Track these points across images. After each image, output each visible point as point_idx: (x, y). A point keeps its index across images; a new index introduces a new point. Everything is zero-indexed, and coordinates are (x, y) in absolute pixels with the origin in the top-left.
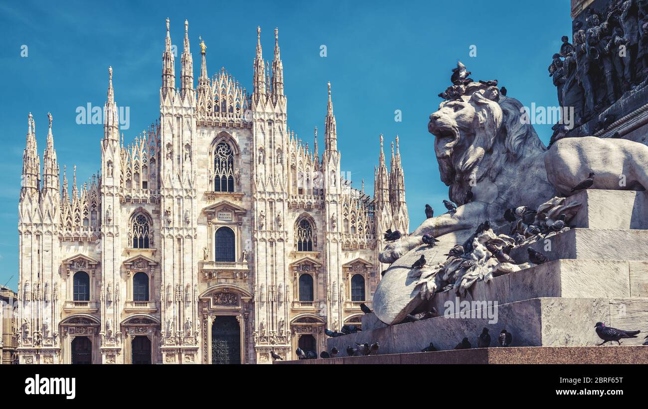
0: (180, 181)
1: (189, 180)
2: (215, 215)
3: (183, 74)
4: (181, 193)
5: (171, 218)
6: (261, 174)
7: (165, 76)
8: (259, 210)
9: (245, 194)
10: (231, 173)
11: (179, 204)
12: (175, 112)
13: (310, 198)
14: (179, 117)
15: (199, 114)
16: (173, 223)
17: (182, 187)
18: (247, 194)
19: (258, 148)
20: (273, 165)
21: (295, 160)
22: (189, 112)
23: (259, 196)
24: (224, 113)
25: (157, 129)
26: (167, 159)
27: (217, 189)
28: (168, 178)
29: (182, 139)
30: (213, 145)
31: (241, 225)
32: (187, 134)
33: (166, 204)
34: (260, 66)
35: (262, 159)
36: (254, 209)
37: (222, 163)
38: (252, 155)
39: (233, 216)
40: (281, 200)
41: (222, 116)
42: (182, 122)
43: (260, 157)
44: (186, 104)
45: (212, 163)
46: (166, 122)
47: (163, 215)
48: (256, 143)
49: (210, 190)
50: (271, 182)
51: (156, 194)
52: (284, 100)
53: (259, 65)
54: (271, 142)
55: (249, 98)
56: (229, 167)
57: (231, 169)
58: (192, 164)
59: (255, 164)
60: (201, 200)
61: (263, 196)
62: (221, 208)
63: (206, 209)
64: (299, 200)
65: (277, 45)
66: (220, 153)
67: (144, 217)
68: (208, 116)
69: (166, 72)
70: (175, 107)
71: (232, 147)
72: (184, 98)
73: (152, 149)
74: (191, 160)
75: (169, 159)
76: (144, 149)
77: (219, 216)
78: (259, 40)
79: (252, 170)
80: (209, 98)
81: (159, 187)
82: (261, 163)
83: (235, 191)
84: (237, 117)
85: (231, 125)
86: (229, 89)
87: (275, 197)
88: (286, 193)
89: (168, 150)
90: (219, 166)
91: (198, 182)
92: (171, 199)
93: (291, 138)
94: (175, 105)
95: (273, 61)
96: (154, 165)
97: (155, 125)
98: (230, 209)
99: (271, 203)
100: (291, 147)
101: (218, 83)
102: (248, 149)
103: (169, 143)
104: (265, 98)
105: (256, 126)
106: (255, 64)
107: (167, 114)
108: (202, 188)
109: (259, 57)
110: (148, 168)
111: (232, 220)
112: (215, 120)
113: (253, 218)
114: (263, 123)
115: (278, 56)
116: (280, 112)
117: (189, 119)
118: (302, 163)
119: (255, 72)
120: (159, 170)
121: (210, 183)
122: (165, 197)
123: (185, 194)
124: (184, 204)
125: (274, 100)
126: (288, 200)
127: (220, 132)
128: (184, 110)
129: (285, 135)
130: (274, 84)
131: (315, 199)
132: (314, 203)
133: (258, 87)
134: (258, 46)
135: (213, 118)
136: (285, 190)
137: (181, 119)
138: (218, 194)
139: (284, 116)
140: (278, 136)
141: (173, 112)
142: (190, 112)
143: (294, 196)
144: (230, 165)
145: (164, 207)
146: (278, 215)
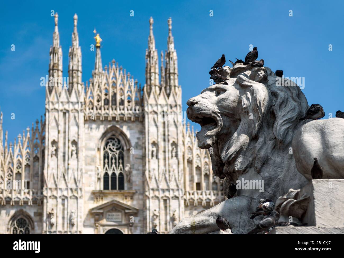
0: (65, 180)
1: (75, 179)
2: (103, 215)
3: (71, 68)
4: (65, 193)
5: (53, 220)
6: (154, 169)
7: (51, 71)
8: (152, 209)
9: (136, 192)
10: (121, 170)
11: (63, 205)
12: (61, 107)
13: (210, 194)
14: (65, 112)
15: (87, 108)
16: (57, 226)
17: (67, 186)
18: (138, 192)
19: (151, 142)
20: (167, 159)
21: (192, 153)
22: (76, 107)
23: (151, 194)
24: (114, 107)
25: (42, 125)
26: (52, 156)
27: (106, 187)
28: (52, 177)
29: (68, 135)
30: (102, 140)
31: (131, 226)
32: (74, 129)
33: (49, 205)
34: (152, 57)
35: (155, 153)
36: (146, 208)
37: (112, 159)
38: (144, 150)
39: (124, 217)
40: (177, 198)
41: (112, 110)
42: (69, 118)
43: (153, 152)
44: (73, 98)
45: (100, 160)
46: (52, 118)
47: (45, 218)
48: (148, 136)
49: (98, 189)
50: (165, 178)
51: (39, 194)
52: (179, 91)
53: (152, 55)
54: (164, 135)
55: (140, 90)
56: (119, 163)
57: (121, 165)
58: (78, 161)
59: (147, 159)
60: (88, 200)
61: (156, 193)
62: (110, 208)
63: (93, 209)
64: (196, 197)
65: (171, 35)
66: (110, 149)
67: (25, 221)
68: (97, 109)
69: (53, 66)
70: (62, 102)
71: (123, 142)
72: (71, 92)
73: (36, 146)
74: (77, 157)
75: (54, 157)
76: (28, 147)
77: (107, 217)
78: (152, 32)
79: (144, 166)
80: (99, 91)
81: (42, 187)
82: (154, 158)
83: (126, 188)
84: (128, 110)
85: (122, 119)
86: (119, 82)
87: (169, 194)
88: (181, 190)
89: (53, 146)
90: (108, 163)
91: (84, 180)
92: (55, 200)
93: (187, 130)
94: (61, 99)
95: (166, 51)
96: (37, 164)
97: (40, 121)
98: (119, 209)
99: (165, 201)
100: (187, 139)
101: (107, 75)
102: (140, 143)
103: (54, 140)
104: (158, 89)
105: (148, 118)
106: (147, 56)
107: (52, 110)
108: (90, 186)
109: (152, 48)
110: (31, 167)
111: (121, 222)
112: (104, 114)
113: (145, 219)
114: (155, 116)
115: (172, 46)
116: (174, 104)
117: (76, 115)
118: (199, 157)
119: (147, 64)
120: (43, 168)
121: (98, 181)
122: (48, 198)
123: (70, 194)
124: (69, 204)
125: (168, 91)
126: (185, 197)
127: (109, 126)
128: (71, 105)
129: (180, 128)
130: (168, 75)
131: (214, 195)
132: (214, 200)
133: (150, 79)
134: (150, 37)
135: (102, 111)
136: (181, 186)
137: (67, 114)
138: (106, 193)
139: (178, 107)
140: (172, 129)
141: (59, 106)
142: (78, 107)
143: (191, 192)
144: (121, 161)
145: (47, 208)
146: (174, 215)
